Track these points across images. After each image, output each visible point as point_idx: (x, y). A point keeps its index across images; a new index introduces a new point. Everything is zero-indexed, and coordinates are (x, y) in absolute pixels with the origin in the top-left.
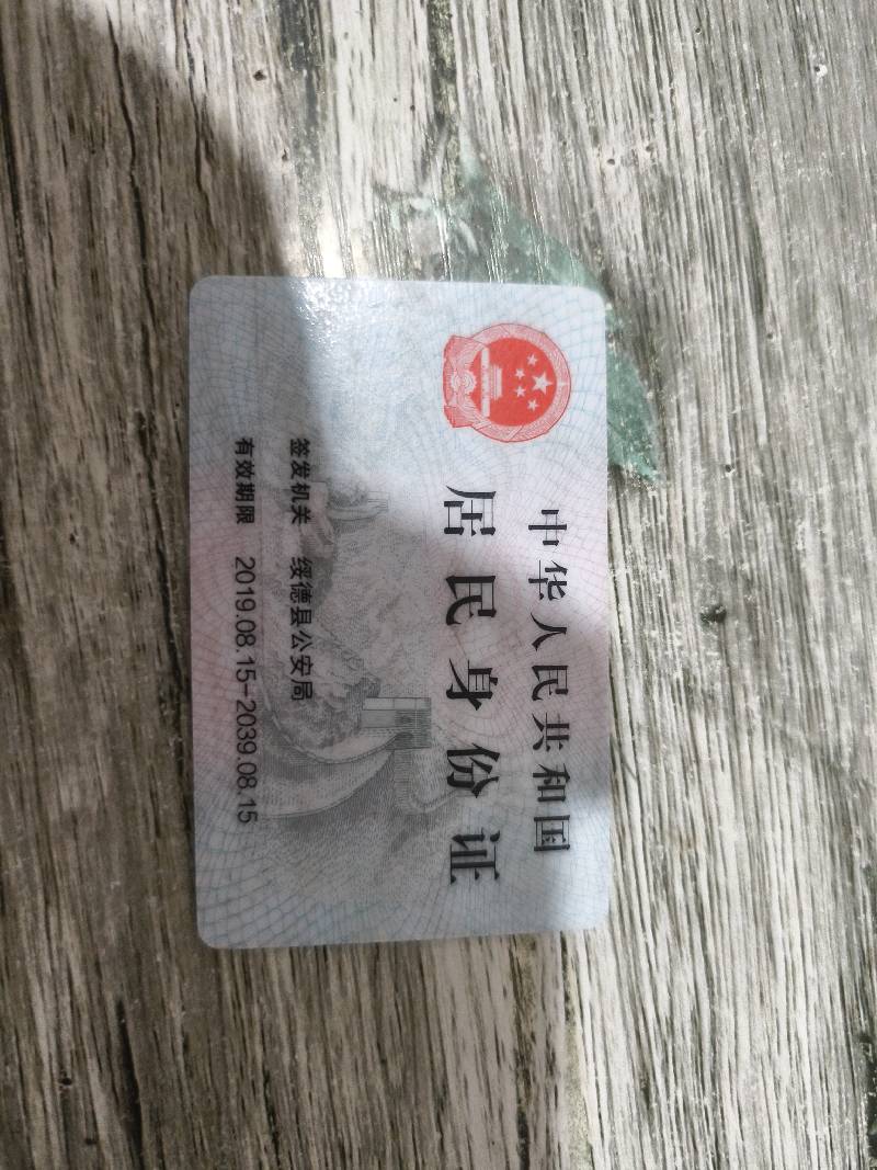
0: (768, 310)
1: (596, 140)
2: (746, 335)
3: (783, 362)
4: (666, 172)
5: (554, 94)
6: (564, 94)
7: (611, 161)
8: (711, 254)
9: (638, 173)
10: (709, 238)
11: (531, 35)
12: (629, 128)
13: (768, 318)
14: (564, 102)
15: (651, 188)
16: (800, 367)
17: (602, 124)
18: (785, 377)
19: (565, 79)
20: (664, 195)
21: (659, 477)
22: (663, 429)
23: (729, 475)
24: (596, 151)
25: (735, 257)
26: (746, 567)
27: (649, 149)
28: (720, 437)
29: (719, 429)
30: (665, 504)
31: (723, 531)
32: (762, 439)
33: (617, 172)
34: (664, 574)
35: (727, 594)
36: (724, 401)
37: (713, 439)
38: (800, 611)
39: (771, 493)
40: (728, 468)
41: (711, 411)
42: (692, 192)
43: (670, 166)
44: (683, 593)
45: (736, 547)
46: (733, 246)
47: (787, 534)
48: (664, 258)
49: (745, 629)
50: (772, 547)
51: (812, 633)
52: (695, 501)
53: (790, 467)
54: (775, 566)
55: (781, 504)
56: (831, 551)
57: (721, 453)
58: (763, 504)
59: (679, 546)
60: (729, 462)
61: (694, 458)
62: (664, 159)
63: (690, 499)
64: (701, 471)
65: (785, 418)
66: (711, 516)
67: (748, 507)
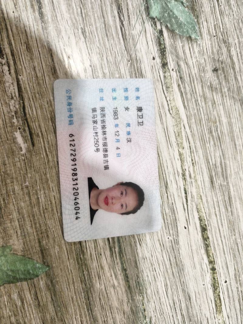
21: (200, 39)
26: (221, 59)
28: (212, 29)
29: (212, 27)
30: (202, 45)
31: (215, 50)
32: (222, 30)
37: (211, 30)
40: (215, 36)
50: (226, 54)
52: (208, 44)
53: (228, 36)
54: (227, 58)
55: (227, 44)
57: (213, 33)
58: (223, 44)
59: (206, 54)
60: (215, 35)
61: (207, 34)
63: (207, 44)
64: (209, 37)
65: (226, 25)
66: (212, 47)
67: (220, 45)
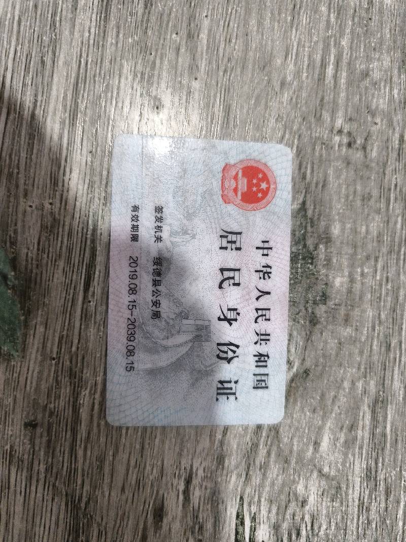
0: (91, 289)
1: (26, 195)
2: (78, 299)
3: (93, 315)
4: (57, 216)
5: (11, 170)
6: (16, 171)
7: (31, 206)
8: (69, 259)
9: (42, 214)
10: (70, 250)
11: (7, 141)
12: (44, 192)
13: (90, 293)
14: (15, 175)
15: (47, 223)
16: (102, 319)
17: (30, 187)
18: (93, 322)
19: (18, 164)
20: (52, 227)
22: (25, 335)
23: (54, 362)
24: (25, 200)
25: (81, 261)
27: (51, 204)
33: (32, 212)
34: (11, 400)
35: (40, 416)
36: (58, 328)
38: (74, 432)
39: (72, 374)
41: (51, 331)
42: (67, 228)
43: (59, 214)
44: (18, 410)
45: (49, 396)
46: (82, 256)
47: (75, 395)
48: (45, 256)
49: (45, 434)
51: (78, 442)
56: (96, 407)
62: (57, 210)
